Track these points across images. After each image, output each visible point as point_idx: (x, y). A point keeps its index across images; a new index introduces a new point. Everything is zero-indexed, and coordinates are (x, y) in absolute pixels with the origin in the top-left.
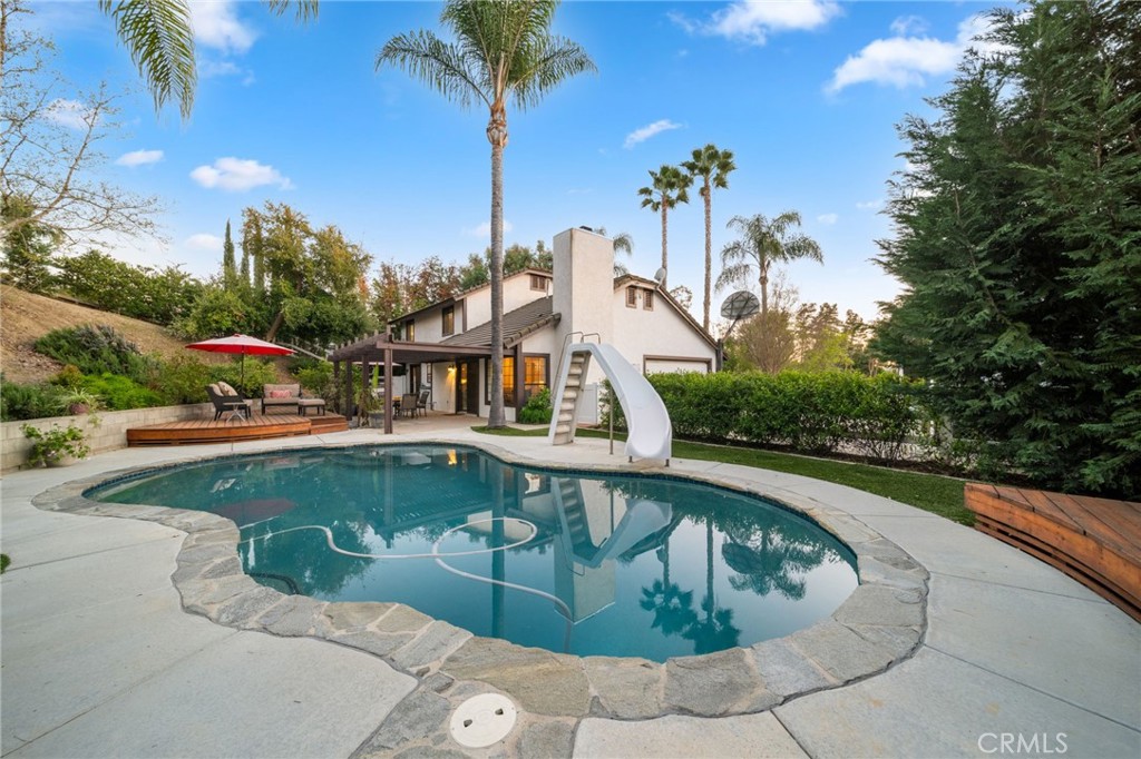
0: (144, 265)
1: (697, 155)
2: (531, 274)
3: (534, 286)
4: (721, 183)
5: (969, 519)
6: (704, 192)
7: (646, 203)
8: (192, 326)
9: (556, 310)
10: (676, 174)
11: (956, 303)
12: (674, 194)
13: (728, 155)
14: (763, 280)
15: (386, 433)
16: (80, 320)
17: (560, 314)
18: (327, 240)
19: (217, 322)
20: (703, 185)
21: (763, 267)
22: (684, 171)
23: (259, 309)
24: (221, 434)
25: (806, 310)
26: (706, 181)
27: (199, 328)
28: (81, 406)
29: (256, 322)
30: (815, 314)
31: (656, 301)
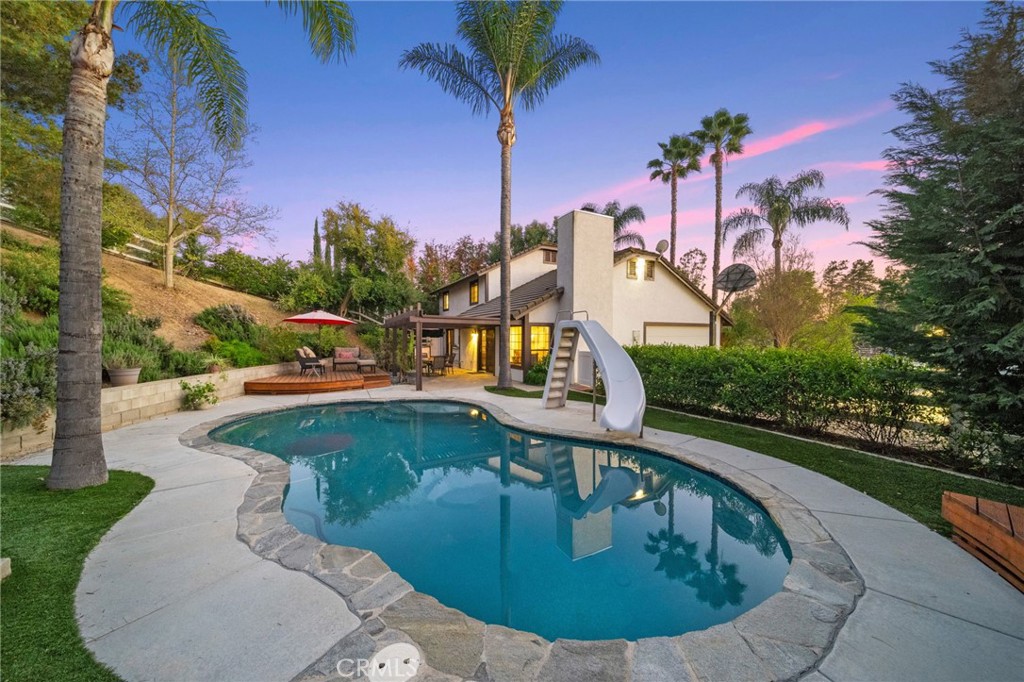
0: (262, 257)
1: (707, 123)
2: (544, 250)
3: (547, 260)
4: (734, 148)
5: (946, 530)
6: (716, 160)
7: (654, 176)
8: (292, 301)
9: (560, 284)
10: (686, 144)
11: (957, 290)
12: (685, 164)
13: (741, 119)
14: (777, 244)
15: (417, 390)
16: (222, 299)
17: (563, 288)
18: (384, 229)
19: (307, 298)
20: (713, 152)
21: (777, 231)
22: (694, 140)
23: (336, 287)
24: (303, 388)
25: (835, 268)
26: (717, 149)
27: (296, 303)
28: (216, 367)
29: (334, 297)
30: (845, 272)
31: (657, 272)
